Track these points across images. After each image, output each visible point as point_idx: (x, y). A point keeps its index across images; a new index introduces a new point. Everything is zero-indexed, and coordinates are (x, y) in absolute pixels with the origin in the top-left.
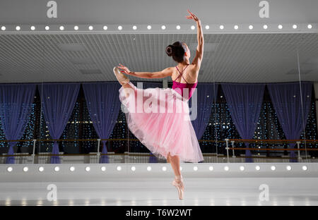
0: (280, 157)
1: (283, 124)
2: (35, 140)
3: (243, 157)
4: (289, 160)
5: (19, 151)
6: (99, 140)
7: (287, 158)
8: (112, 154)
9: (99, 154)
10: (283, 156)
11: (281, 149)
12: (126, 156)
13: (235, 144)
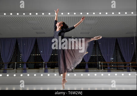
0: (122, 70)
1: (124, 56)
2: (16, 63)
3: (107, 70)
4: (126, 71)
5: (9, 67)
6: (44, 62)
7: (126, 70)
8: (49, 69)
9: (44, 68)
10: (124, 69)
11: (123, 66)
12: (55, 69)
13: (103, 64)
